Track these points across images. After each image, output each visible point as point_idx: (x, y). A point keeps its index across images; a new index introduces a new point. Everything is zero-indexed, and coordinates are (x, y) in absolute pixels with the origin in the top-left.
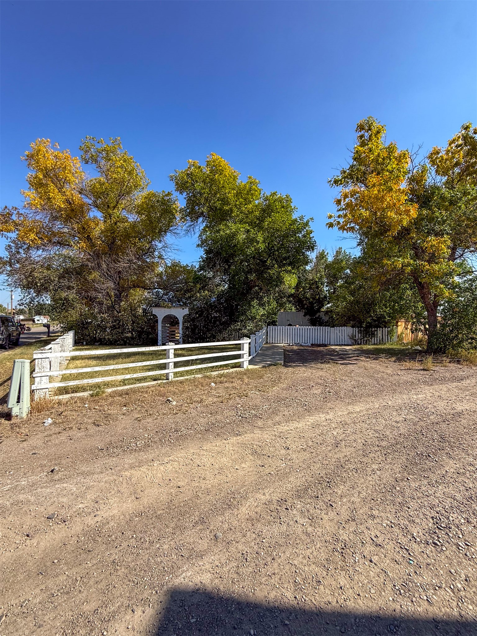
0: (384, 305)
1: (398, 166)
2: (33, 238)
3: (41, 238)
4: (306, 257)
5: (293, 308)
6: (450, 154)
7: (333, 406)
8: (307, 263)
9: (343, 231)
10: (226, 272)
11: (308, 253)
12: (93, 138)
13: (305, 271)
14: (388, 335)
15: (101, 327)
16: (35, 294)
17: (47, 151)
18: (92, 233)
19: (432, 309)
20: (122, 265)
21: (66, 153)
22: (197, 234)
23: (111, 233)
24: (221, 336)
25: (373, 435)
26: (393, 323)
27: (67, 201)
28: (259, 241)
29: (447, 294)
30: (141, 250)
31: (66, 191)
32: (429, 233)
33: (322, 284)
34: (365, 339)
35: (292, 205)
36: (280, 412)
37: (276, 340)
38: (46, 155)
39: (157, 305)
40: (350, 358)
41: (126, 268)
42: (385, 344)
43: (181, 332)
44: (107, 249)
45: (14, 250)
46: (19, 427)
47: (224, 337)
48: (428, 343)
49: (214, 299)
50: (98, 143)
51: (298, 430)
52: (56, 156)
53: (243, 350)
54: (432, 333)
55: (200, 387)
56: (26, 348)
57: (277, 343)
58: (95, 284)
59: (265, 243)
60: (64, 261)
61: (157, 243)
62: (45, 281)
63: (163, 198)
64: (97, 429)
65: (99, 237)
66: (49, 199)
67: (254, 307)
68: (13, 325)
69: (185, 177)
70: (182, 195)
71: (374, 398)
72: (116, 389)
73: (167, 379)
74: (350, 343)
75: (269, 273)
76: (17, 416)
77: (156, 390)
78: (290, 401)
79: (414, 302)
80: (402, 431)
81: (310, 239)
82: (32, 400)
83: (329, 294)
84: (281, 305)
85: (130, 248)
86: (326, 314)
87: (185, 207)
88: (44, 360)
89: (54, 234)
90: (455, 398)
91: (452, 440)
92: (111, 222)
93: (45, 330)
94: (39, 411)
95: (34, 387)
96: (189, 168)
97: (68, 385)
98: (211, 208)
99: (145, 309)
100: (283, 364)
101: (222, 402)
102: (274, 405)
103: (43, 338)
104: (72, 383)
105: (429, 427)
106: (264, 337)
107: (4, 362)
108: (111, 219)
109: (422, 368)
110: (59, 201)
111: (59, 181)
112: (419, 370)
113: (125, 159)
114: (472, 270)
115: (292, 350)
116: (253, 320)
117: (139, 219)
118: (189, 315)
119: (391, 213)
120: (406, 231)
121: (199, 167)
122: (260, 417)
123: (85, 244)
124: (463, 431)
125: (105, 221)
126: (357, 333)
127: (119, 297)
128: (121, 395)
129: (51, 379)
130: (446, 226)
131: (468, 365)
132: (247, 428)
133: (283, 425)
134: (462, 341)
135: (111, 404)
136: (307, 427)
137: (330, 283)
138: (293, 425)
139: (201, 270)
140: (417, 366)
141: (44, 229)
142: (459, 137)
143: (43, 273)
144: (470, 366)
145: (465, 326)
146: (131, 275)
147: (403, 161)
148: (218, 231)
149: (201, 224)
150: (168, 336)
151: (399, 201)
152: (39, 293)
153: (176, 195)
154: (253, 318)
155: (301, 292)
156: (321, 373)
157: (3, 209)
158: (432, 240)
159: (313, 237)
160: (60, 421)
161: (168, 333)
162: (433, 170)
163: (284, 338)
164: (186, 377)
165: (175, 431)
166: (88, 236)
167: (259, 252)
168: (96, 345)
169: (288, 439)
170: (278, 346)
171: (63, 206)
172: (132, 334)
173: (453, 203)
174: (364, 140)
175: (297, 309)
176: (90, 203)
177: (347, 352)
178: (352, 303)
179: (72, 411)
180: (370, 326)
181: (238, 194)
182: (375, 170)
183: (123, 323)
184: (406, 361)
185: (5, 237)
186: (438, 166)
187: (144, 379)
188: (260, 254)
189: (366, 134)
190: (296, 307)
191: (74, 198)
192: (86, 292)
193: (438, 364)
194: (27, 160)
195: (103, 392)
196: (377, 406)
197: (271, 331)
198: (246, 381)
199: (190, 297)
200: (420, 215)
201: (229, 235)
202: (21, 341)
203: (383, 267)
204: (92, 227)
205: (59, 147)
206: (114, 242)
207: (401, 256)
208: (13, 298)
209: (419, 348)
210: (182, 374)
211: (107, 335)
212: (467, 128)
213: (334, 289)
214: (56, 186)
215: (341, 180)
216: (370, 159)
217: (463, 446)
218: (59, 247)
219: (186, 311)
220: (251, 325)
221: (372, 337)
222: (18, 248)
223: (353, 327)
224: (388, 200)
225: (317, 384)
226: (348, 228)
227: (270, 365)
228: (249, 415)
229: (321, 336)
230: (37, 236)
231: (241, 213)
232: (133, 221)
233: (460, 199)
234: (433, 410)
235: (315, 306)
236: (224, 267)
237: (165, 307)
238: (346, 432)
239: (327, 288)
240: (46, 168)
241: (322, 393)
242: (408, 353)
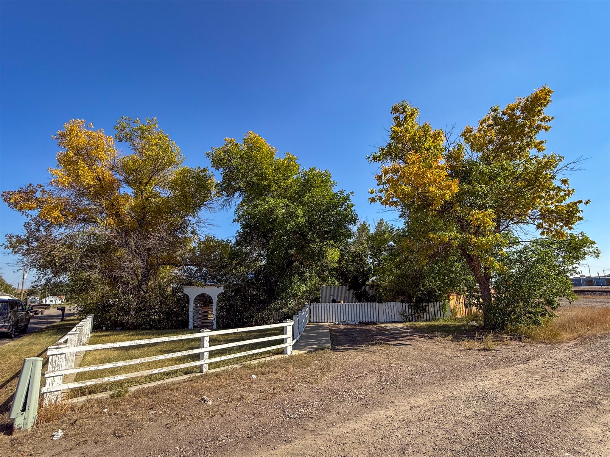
0: (433, 278)
1: (434, 144)
2: (56, 215)
3: (66, 215)
4: (348, 230)
5: (336, 282)
6: (482, 132)
7: (393, 399)
8: (349, 237)
9: (386, 206)
10: (264, 246)
11: (350, 226)
12: (129, 118)
13: (347, 243)
14: (440, 310)
15: (124, 309)
16: (52, 275)
17: (80, 131)
18: (121, 209)
19: (484, 282)
20: (153, 241)
21: (100, 132)
22: (234, 208)
23: (142, 209)
24: (259, 316)
25: (443, 436)
26: (445, 297)
27: (97, 178)
28: (298, 216)
29: (498, 267)
30: (173, 225)
31: (97, 168)
32: (472, 207)
33: (365, 256)
34: (416, 315)
35: (332, 180)
36: (333, 408)
37: (320, 318)
38: (79, 134)
39: (189, 284)
40: (403, 337)
41: (156, 245)
42: (438, 319)
43: (215, 312)
44: (136, 226)
45: (33, 227)
46: (22, 444)
47: (263, 317)
48: (485, 318)
49: (251, 276)
50: (134, 122)
51: (356, 432)
52: (89, 135)
53: (286, 334)
54: (488, 309)
55: (239, 380)
56: (35, 336)
57: (322, 322)
58: (121, 263)
59: (305, 218)
60: (89, 239)
61: (190, 218)
62: (65, 260)
63: (198, 174)
64: (118, 441)
65: (129, 212)
66: (78, 176)
67: (295, 283)
68: (23, 310)
69: (222, 154)
70: (218, 170)
71: (436, 388)
72: (140, 387)
73: (201, 371)
74: (401, 320)
75: (311, 247)
76: (20, 428)
77: (188, 386)
78: (343, 394)
79: (464, 275)
80: (475, 429)
81: (351, 213)
82: (40, 405)
83: (373, 266)
84: (323, 279)
85: (162, 224)
86: (371, 287)
87: (221, 182)
88: (59, 356)
89: (80, 211)
90: (525, 383)
91: (533, 439)
92: (142, 197)
93: (60, 312)
94: (48, 420)
95: (44, 390)
96: (226, 145)
97: (85, 385)
98: (248, 183)
99: (175, 288)
100: (330, 348)
101: (265, 399)
102: (325, 400)
103: (56, 322)
104: (90, 383)
105: (504, 423)
106: (307, 316)
107: (8, 356)
108: (142, 194)
109: (482, 347)
110: (88, 178)
111: (91, 159)
112: (479, 350)
113: (160, 137)
114: (518, 240)
115: (338, 329)
116: (295, 297)
117: (172, 195)
118: (224, 293)
119: (432, 188)
120: (449, 205)
121: (237, 145)
122: (311, 416)
123: (112, 221)
124: (542, 426)
125: (136, 197)
126: (407, 309)
127: (146, 277)
128: (147, 395)
129: (65, 378)
130: (488, 200)
131: (530, 342)
132: (297, 432)
133: (338, 426)
134: (520, 316)
135: (134, 407)
136: (366, 428)
137: (374, 256)
138: (350, 426)
139: (237, 246)
140: (478, 345)
141: (69, 206)
142: (489, 118)
143: (64, 252)
144: (533, 343)
145: (521, 299)
146: (161, 252)
147: (438, 139)
148: (256, 206)
149: (238, 199)
150: (200, 318)
151: (440, 177)
152: (56, 273)
153: (211, 170)
154: (295, 296)
155: (343, 265)
156: (373, 357)
157: (27, 186)
158: (477, 214)
159: (354, 210)
160: (73, 432)
161: (200, 314)
162: (468, 146)
163: (329, 316)
164: (223, 368)
165: (212, 441)
166: (117, 212)
167: (299, 227)
168: (117, 331)
169: (346, 445)
170: (323, 325)
171: (92, 183)
172: (160, 316)
173: (492, 178)
174: (399, 121)
175: (341, 283)
176: (121, 180)
177: (398, 330)
178: (399, 277)
179: (88, 418)
180: (420, 300)
181: (277, 170)
182: (412, 147)
183: (149, 304)
184: (464, 340)
185: (26, 214)
186: (472, 143)
187: (173, 373)
188: (300, 229)
189: (401, 116)
190: (339, 280)
191: (105, 175)
192: (110, 270)
193: (499, 343)
194: (58, 139)
195: (126, 392)
196: (442, 397)
197: (315, 309)
198: (291, 370)
199: (225, 274)
200: (461, 189)
201: (267, 210)
202: (30, 327)
203: (429, 240)
204: (122, 203)
205: (93, 127)
206: (144, 218)
207: (447, 229)
208: (25, 277)
209: (474, 323)
210: (217, 365)
211: (130, 319)
212: (495, 110)
213: (379, 261)
214: (87, 164)
215: (379, 157)
216: (407, 138)
217: (547, 447)
218: (83, 224)
219: (221, 290)
220: (293, 303)
221: (423, 312)
222: (38, 225)
223: (402, 302)
224: (429, 176)
225: (371, 371)
226: (390, 202)
227: (317, 349)
228: (298, 414)
229: (369, 312)
230: (61, 213)
231: (279, 187)
232: (165, 196)
233: (499, 174)
234: (504, 400)
235: (360, 280)
236: (262, 241)
237: (198, 286)
238: (412, 433)
239: (371, 261)
240: (77, 147)
241: (378, 383)
242: (465, 330)
